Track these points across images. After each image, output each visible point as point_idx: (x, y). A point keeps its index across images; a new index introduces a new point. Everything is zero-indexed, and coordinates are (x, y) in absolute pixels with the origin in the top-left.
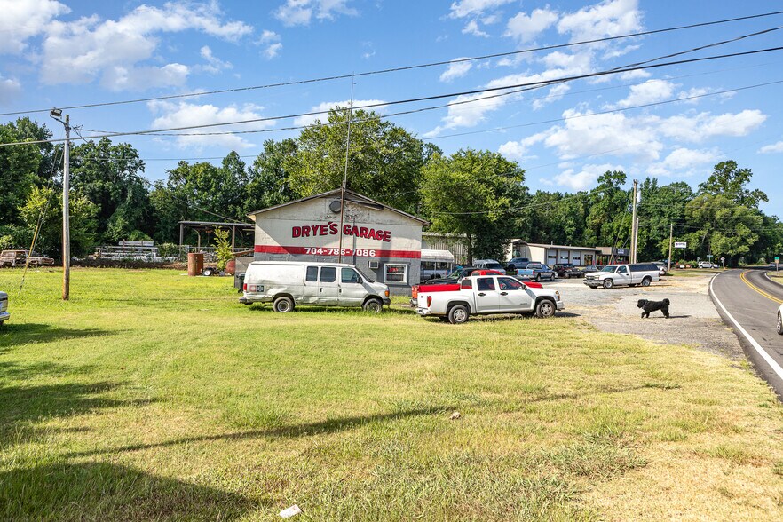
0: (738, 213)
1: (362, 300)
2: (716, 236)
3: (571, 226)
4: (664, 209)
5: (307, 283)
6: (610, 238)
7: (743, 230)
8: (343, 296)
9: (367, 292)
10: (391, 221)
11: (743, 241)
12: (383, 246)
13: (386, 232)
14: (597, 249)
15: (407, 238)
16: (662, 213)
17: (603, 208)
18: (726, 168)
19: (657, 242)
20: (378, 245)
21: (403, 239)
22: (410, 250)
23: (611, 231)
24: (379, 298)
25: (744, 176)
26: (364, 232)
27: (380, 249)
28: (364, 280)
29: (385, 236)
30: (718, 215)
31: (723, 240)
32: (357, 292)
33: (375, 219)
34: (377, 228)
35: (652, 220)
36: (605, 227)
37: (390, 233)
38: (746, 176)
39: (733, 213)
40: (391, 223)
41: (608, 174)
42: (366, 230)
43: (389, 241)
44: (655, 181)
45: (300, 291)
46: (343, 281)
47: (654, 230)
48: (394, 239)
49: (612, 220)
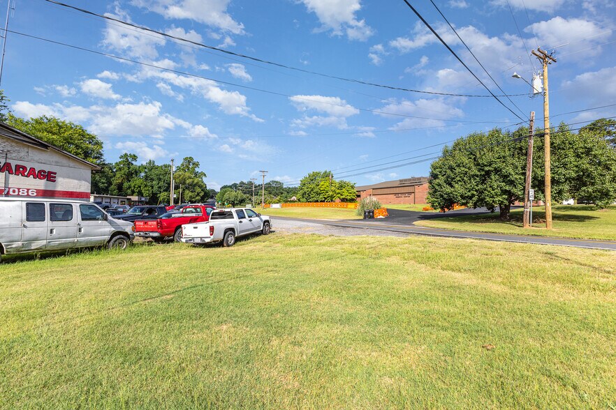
0: (196, 181)
1: (107, 238)
2: (187, 192)
3: (103, 183)
4: (161, 177)
5: (28, 224)
6: (129, 191)
7: (198, 190)
8: (84, 235)
9: (113, 229)
10: (56, 162)
11: (198, 194)
12: (46, 186)
13: (50, 173)
14: (128, 197)
15: (76, 179)
16: (160, 179)
17: (124, 174)
18: (189, 160)
19: (157, 194)
20: (41, 184)
21: (71, 180)
22: (78, 190)
23: (130, 187)
24: (125, 234)
25: (196, 165)
26: (20, 170)
27: (42, 188)
28: (109, 217)
29: (50, 176)
30: (187, 182)
31: (190, 194)
32: (101, 229)
33: (36, 158)
34: (38, 168)
35: (154, 182)
36: (126, 185)
37: (55, 173)
38: (197, 165)
39: (193, 182)
40: (57, 164)
41: (126, 154)
42: (24, 168)
43: (54, 181)
44: (154, 162)
45: (17, 234)
46: (83, 219)
47: (156, 188)
48: (59, 180)
49: (130, 181)
